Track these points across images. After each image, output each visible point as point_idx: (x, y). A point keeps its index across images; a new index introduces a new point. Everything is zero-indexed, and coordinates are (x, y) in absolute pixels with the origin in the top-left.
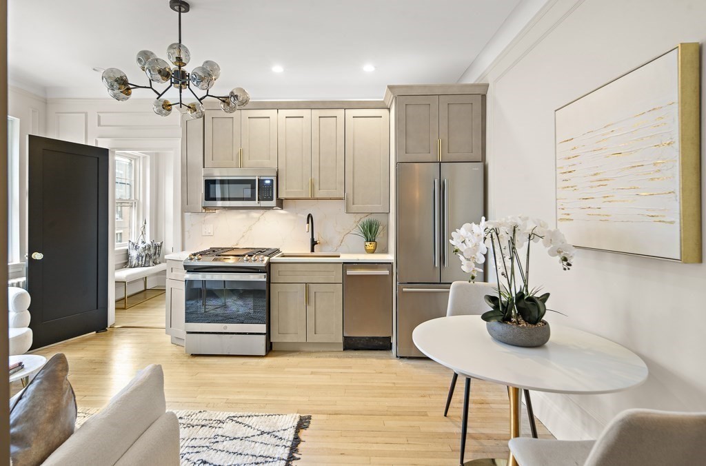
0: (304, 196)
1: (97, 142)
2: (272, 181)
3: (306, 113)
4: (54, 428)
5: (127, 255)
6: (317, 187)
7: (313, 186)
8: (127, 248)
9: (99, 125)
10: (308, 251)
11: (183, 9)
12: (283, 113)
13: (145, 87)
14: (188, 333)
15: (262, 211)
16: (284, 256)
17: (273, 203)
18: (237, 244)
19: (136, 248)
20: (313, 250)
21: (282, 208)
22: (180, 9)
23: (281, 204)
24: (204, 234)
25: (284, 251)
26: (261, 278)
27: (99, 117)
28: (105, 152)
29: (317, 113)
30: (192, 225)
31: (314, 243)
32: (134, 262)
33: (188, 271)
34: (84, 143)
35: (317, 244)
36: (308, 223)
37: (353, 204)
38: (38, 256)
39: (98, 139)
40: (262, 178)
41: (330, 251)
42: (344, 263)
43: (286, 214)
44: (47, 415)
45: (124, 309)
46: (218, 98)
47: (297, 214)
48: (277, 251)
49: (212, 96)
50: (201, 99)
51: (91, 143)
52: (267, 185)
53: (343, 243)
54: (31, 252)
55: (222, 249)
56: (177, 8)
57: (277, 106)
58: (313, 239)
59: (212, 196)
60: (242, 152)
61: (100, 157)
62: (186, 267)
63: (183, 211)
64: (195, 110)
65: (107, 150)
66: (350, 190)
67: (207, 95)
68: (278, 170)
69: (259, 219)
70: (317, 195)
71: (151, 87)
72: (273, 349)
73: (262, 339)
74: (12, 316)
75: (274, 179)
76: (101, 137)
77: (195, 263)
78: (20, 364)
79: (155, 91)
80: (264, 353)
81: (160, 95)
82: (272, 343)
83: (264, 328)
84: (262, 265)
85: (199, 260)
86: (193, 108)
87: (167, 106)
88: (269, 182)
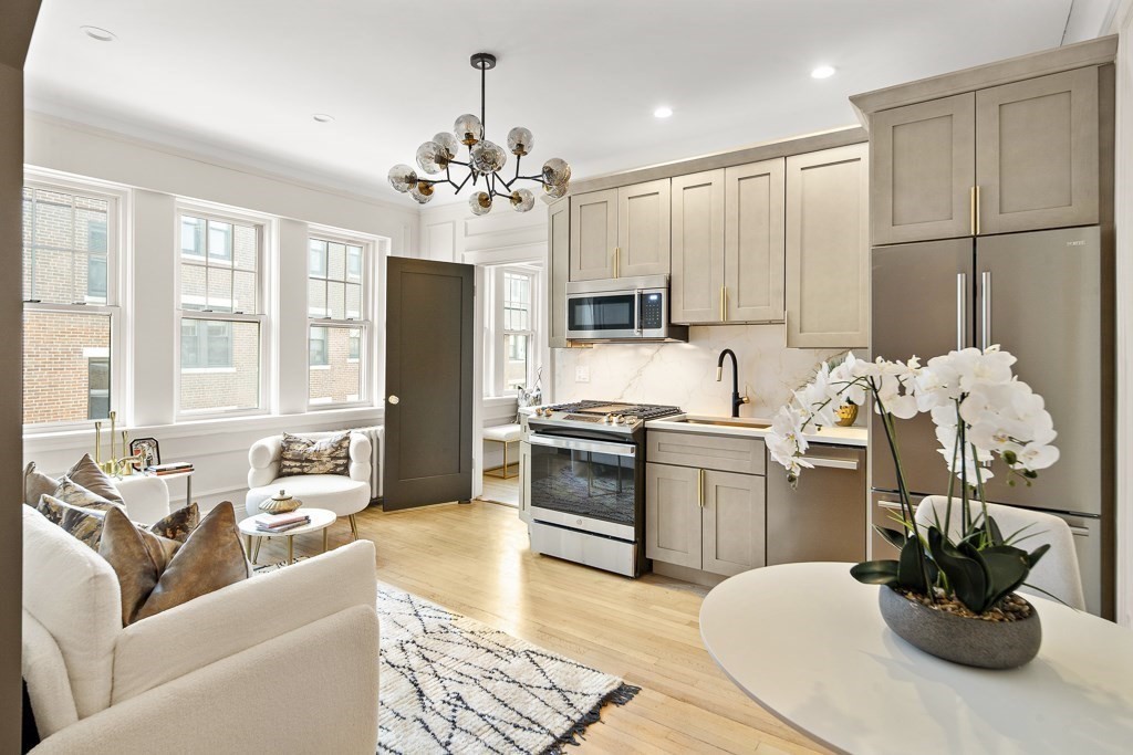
0: (712, 320)
1: (463, 256)
2: (660, 295)
3: (715, 176)
5: (516, 406)
6: (734, 302)
7: (726, 301)
8: (516, 396)
9: (466, 235)
10: (727, 414)
11: (487, 65)
12: (680, 182)
13: (443, 181)
14: (535, 520)
15: (656, 346)
16: (686, 421)
17: (661, 332)
18: (621, 398)
19: (527, 397)
20: (736, 414)
21: (686, 340)
22: (483, 65)
23: (680, 333)
24: (577, 379)
25: (690, 414)
26: (626, 451)
27: (466, 224)
28: (470, 268)
29: (734, 173)
30: (564, 366)
31: (737, 402)
33: (537, 432)
34: (451, 261)
35: (743, 402)
36: (721, 365)
37: (801, 331)
38: (394, 400)
39: (465, 254)
40: (645, 292)
43: (694, 350)
45: (503, 478)
46: (533, 179)
47: (709, 350)
48: (673, 411)
49: (523, 177)
51: (459, 260)
52: (653, 302)
54: (388, 395)
55: (595, 403)
56: (480, 64)
57: (670, 173)
58: (736, 394)
59: (577, 323)
60: (619, 253)
61: (463, 276)
62: (532, 426)
63: (553, 345)
64: (520, 200)
65: (472, 266)
66: (793, 306)
67: (517, 177)
68: (670, 277)
69: (652, 358)
70: (735, 317)
71: (449, 180)
72: (654, 571)
73: (630, 549)
74: (353, 467)
75: (664, 292)
76: (467, 250)
77: (544, 421)
78: (307, 518)
79: (453, 184)
80: (631, 573)
81: (459, 189)
82: (651, 561)
83: (629, 532)
84: (628, 430)
85: (548, 416)
86: (516, 199)
87: (485, 201)
88: (654, 298)
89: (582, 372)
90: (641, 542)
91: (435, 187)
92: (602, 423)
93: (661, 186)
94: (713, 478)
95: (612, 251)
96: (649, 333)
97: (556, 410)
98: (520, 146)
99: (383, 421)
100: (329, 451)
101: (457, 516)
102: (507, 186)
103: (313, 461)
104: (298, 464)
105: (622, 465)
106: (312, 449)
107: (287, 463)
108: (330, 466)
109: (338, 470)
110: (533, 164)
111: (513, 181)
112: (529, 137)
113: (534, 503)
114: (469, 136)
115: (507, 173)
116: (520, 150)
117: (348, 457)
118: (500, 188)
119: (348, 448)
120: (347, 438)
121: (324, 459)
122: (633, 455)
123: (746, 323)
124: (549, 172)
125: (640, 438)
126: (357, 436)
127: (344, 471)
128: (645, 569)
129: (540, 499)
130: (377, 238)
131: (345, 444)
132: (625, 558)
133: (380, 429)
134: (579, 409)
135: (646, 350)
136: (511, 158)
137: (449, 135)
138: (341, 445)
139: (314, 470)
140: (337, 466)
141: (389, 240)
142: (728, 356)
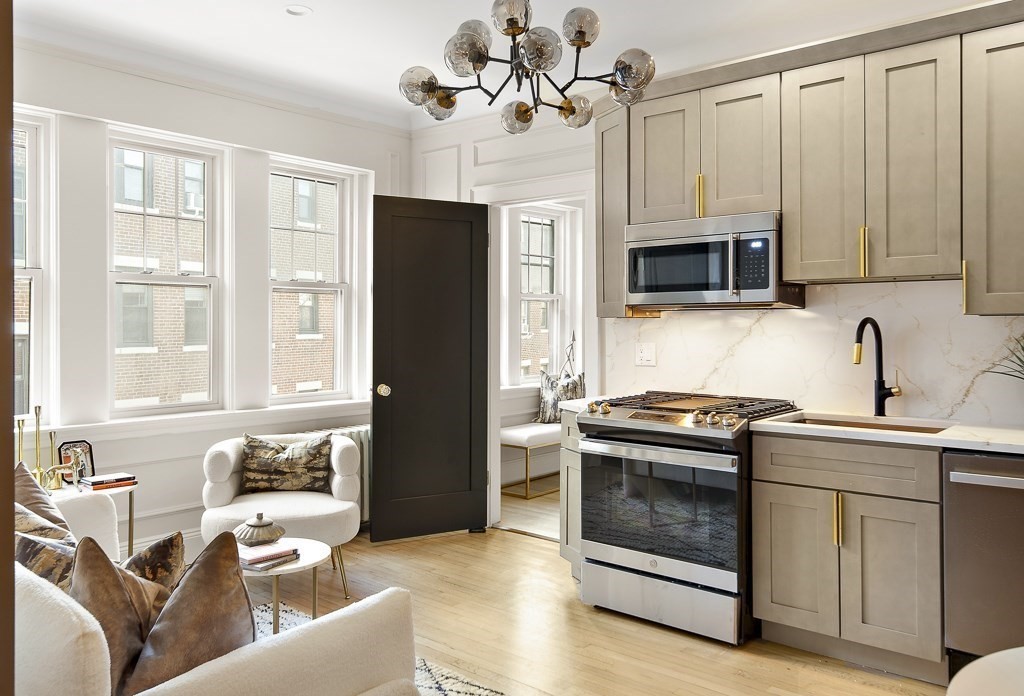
0: (846, 275)
1: (472, 193)
2: (765, 241)
3: (850, 68)
4: (201, 640)
5: (539, 398)
6: (880, 249)
7: (870, 249)
8: (539, 385)
9: (476, 163)
10: (868, 411)
12: (793, 78)
13: (471, 88)
14: (587, 559)
15: (755, 314)
16: (803, 421)
17: (768, 294)
18: (703, 388)
19: (553, 386)
20: (880, 410)
21: (801, 305)
23: (794, 295)
24: (638, 362)
25: (809, 410)
26: (726, 464)
27: (476, 149)
29: (878, 62)
30: (618, 343)
31: (883, 394)
32: (549, 412)
33: (588, 436)
34: (455, 199)
35: (891, 395)
36: (859, 340)
37: (989, 290)
38: (384, 390)
39: (475, 190)
40: (743, 237)
41: (931, 416)
42: (945, 450)
43: (812, 320)
44: (193, 617)
45: (525, 498)
46: (599, 79)
47: (840, 318)
48: (783, 407)
49: (585, 79)
50: (565, 89)
51: (466, 199)
52: (755, 251)
53: (971, 396)
54: (376, 383)
55: (667, 395)
57: (778, 65)
58: (880, 383)
59: (643, 282)
60: (702, 182)
61: (471, 222)
62: (583, 427)
63: (603, 314)
64: (573, 111)
65: (485, 207)
66: (975, 250)
67: (576, 78)
68: (781, 215)
69: (750, 331)
70: (882, 271)
71: (479, 86)
72: (763, 637)
73: (730, 605)
74: (337, 481)
75: (772, 238)
76: (478, 185)
77: (599, 419)
78: (295, 552)
79: (486, 91)
80: (732, 639)
81: (494, 97)
82: (759, 622)
83: (729, 580)
84: (726, 434)
85: (606, 413)
86: (567, 109)
87: (523, 114)
88: (757, 245)
89: (647, 351)
90: (745, 596)
91: (459, 97)
92: (686, 424)
93: (767, 84)
94: (857, 506)
95: (692, 179)
96: (748, 295)
97: (614, 404)
98: (581, 34)
99: (369, 418)
100: (304, 460)
101: (470, 550)
102: (562, 91)
103: (286, 473)
104: (265, 477)
105: (697, 482)
106: (283, 456)
107: (252, 475)
108: (306, 479)
109: (317, 485)
110: (599, 59)
111: (570, 84)
112: (594, 20)
113: (588, 534)
114: (512, 22)
115: (561, 73)
116: (581, 40)
117: (329, 468)
118: (549, 94)
119: (329, 456)
120: (327, 442)
121: (299, 471)
122: (734, 470)
123: (895, 280)
124: (623, 68)
125: (744, 445)
126: (341, 441)
127: (324, 488)
128: (752, 633)
129: (594, 529)
130: (355, 171)
131: (325, 450)
132: (723, 616)
133: (366, 428)
134: (648, 403)
135: (742, 320)
136: (569, 51)
137: (479, 23)
138: (321, 451)
139: (287, 485)
140: (316, 479)
141: (372, 174)
142: (869, 327)
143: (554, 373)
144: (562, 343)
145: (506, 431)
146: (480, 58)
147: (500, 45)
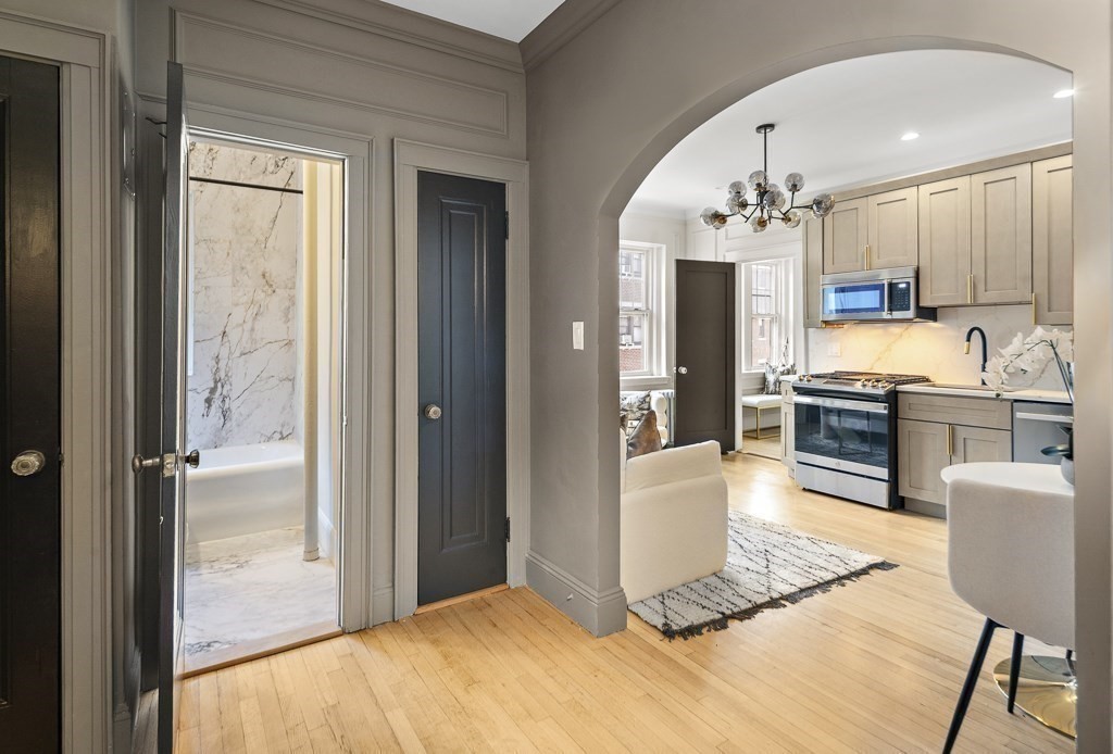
0: (959, 302)
1: (724, 256)
2: (908, 283)
3: (962, 182)
5: (764, 379)
6: (981, 287)
7: (974, 287)
8: (764, 371)
9: (727, 239)
12: (926, 189)
14: (798, 462)
15: (905, 325)
16: (934, 386)
17: (910, 314)
18: (871, 369)
19: (774, 371)
21: (935, 320)
22: (766, 132)
23: (929, 314)
24: (830, 354)
25: (938, 382)
26: (881, 409)
28: (732, 266)
29: (979, 179)
30: (817, 343)
32: (771, 388)
33: (798, 394)
34: (714, 260)
36: (968, 340)
37: (1049, 311)
38: (683, 371)
39: (727, 254)
40: (894, 281)
41: (1019, 385)
42: (1016, 401)
43: (942, 328)
46: (805, 207)
48: (925, 380)
49: (798, 207)
51: (720, 260)
52: (901, 289)
54: (678, 367)
55: (848, 372)
56: (763, 131)
57: (916, 182)
60: (869, 250)
61: (727, 272)
62: (795, 389)
63: (807, 326)
64: (790, 220)
65: (734, 264)
66: (1041, 288)
67: (792, 208)
68: (918, 268)
69: (901, 335)
70: (981, 300)
71: (740, 214)
72: (907, 506)
73: (884, 487)
75: (912, 281)
76: (728, 251)
77: (805, 384)
79: (744, 216)
80: (885, 505)
81: (748, 219)
82: (903, 498)
83: (884, 473)
84: (881, 392)
85: (809, 381)
86: (787, 220)
87: (762, 223)
88: (903, 286)
89: (835, 347)
90: (894, 482)
92: (858, 387)
93: (910, 193)
94: (961, 433)
95: (863, 248)
96: (897, 315)
97: (818, 376)
98: (795, 186)
99: (673, 384)
100: (637, 404)
102: (783, 214)
111: (789, 210)
112: (801, 178)
113: (798, 448)
114: (759, 185)
116: (794, 188)
119: (650, 403)
120: (648, 396)
121: (635, 410)
122: (886, 412)
123: (995, 305)
124: (818, 202)
125: (892, 398)
126: (656, 395)
128: (898, 504)
129: (801, 446)
130: (655, 245)
131: (647, 400)
132: (880, 494)
133: (671, 391)
134: (835, 377)
135: (895, 329)
136: (787, 195)
137: (740, 183)
138: (645, 400)
141: (664, 247)
142: (976, 333)
143: (773, 364)
144: (780, 345)
145: (744, 398)
146: (744, 205)
147: (751, 196)
